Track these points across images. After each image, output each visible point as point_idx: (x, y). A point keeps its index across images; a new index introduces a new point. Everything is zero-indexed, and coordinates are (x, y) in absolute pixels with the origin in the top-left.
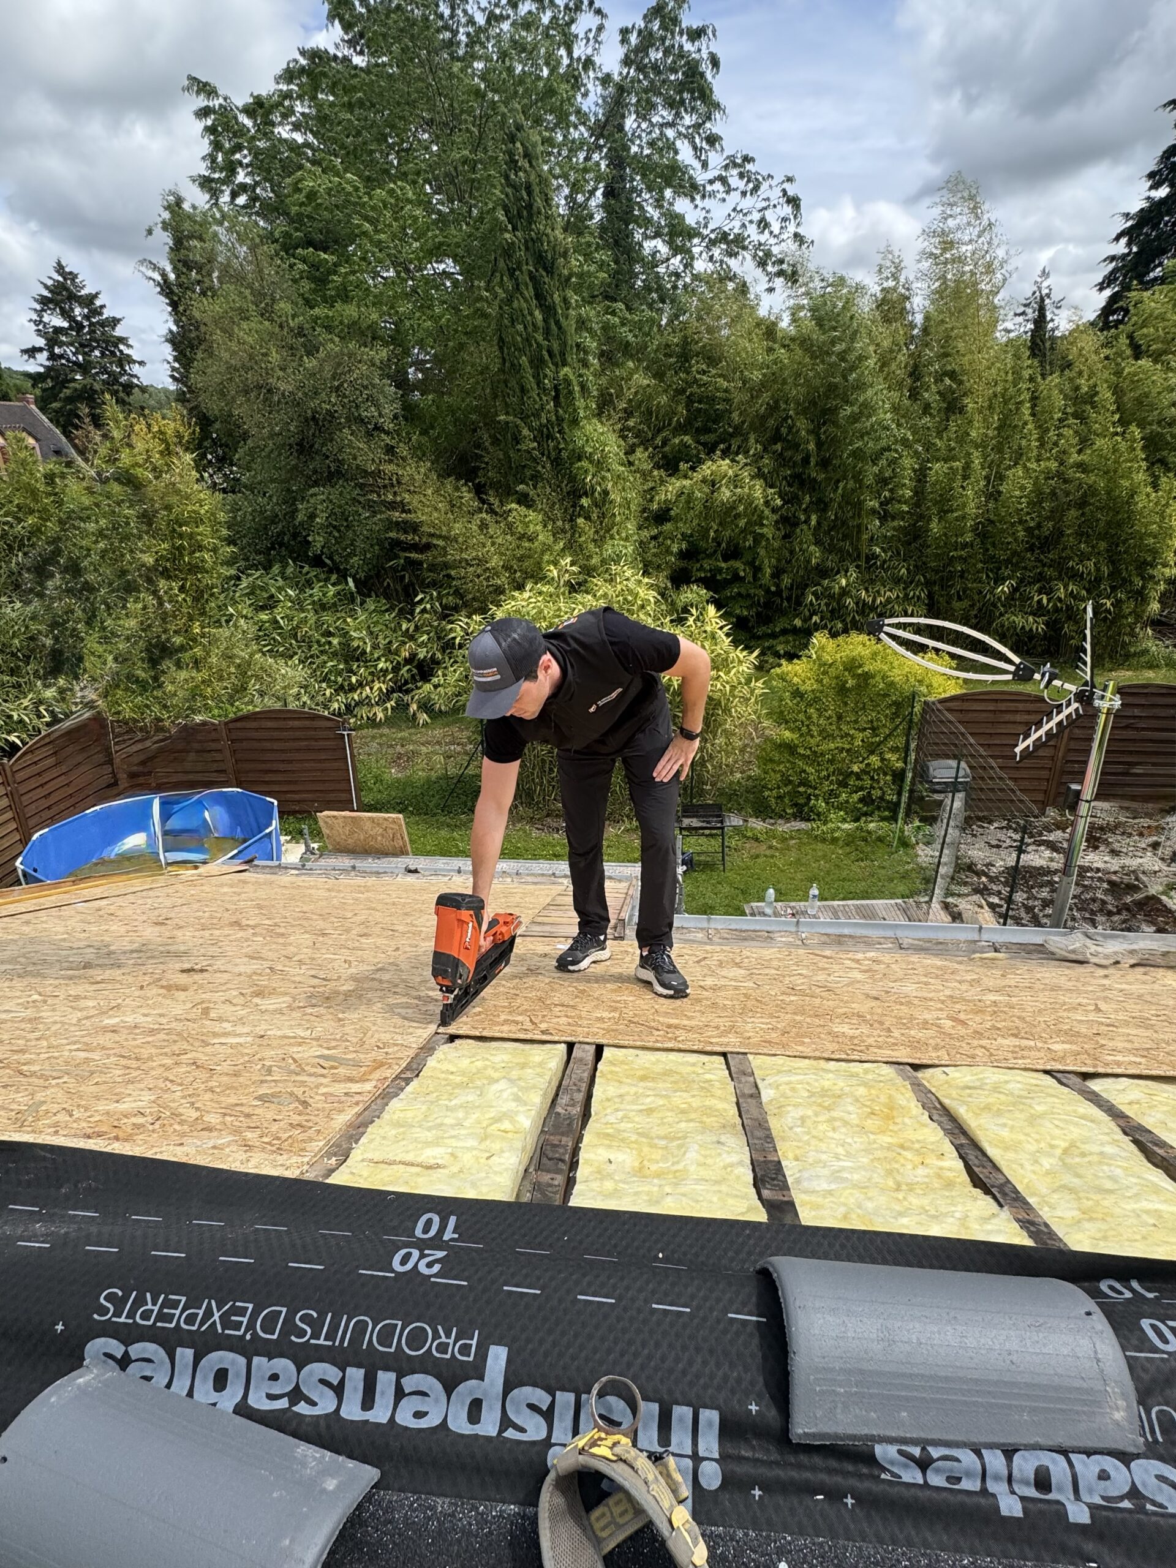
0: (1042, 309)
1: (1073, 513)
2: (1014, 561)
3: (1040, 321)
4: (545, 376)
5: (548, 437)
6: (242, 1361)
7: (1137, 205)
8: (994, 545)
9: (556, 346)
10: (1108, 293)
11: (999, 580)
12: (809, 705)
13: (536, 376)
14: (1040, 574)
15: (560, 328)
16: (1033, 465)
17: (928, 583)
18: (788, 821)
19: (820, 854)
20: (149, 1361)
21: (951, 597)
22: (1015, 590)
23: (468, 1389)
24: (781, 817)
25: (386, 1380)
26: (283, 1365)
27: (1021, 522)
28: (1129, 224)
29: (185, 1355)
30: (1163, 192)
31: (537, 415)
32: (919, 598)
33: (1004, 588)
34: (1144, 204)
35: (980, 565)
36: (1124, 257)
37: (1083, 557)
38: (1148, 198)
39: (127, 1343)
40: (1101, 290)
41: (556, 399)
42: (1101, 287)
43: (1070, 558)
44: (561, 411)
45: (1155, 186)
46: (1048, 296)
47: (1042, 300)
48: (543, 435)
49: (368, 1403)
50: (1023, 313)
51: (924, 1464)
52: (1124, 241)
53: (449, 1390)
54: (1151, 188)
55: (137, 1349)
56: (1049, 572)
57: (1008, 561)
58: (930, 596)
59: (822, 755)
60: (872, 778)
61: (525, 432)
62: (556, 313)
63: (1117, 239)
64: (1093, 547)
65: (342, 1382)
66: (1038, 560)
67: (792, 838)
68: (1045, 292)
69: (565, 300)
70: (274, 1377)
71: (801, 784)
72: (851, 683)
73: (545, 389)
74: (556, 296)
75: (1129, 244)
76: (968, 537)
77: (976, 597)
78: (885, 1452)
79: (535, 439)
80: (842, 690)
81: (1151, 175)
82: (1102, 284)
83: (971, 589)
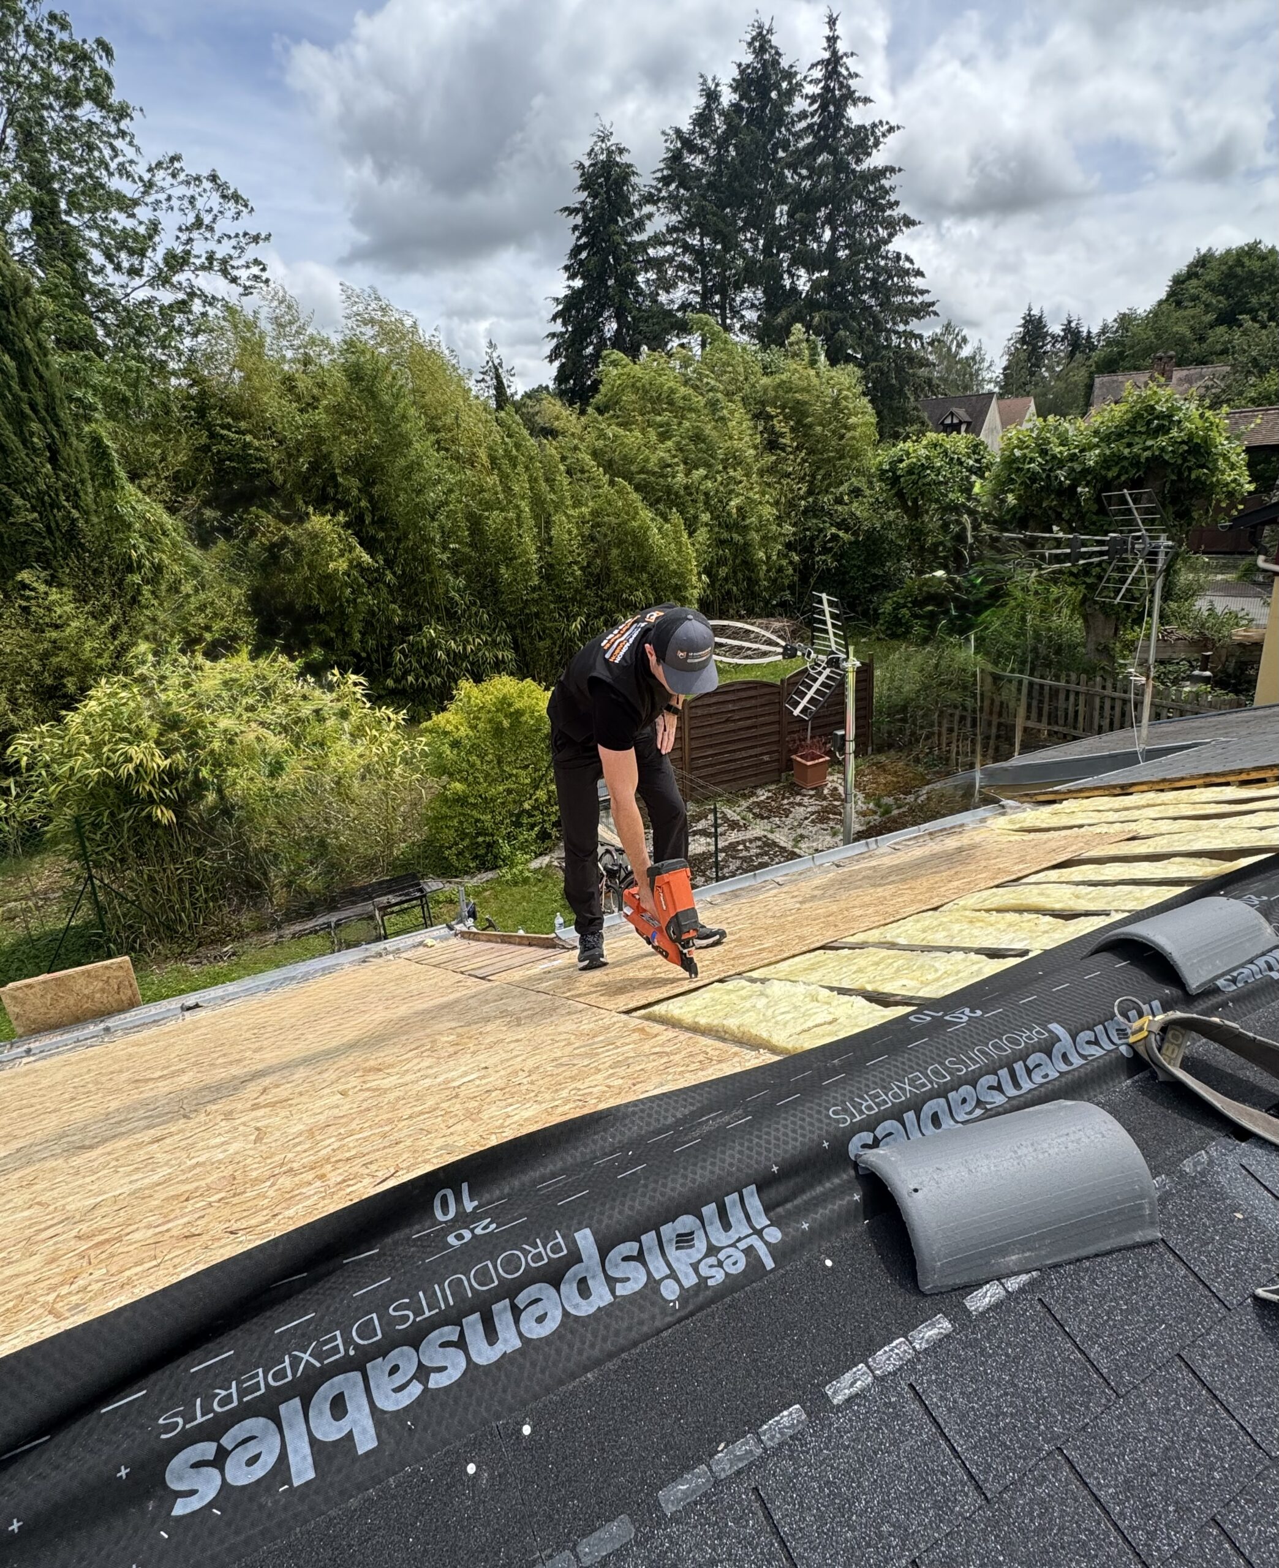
0: (498, 377)
1: (615, 552)
2: (578, 599)
3: (500, 387)
4: (32, 434)
5: (52, 506)
6: (942, 1101)
7: (563, 293)
8: (557, 585)
9: (39, 398)
10: (557, 364)
11: (570, 618)
12: (469, 753)
13: (20, 433)
14: (602, 608)
15: (41, 377)
16: (570, 512)
17: (510, 628)
18: (473, 875)
19: (518, 897)
20: (890, 1134)
21: (533, 639)
22: (584, 626)
23: (1057, 1050)
24: (466, 873)
25: (1019, 1066)
26: (966, 1090)
27: (576, 563)
28: (560, 307)
29: (910, 1116)
30: (578, 283)
31: (31, 479)
32: (505, 642)
33: (576, 625)
34: (568, 292)
35: (552, 606)
36: (562, 334)
37: (632, 589)
38: (569, 287)
39: (872, 1130)
40: (551, 361)
41: (53, 460)
42: (551, 358)
43: (623, 591)
44: (63, 475)
45: (572, 277)
46: (500, 364)
47: (497, 369)
48: (44, 504)
49: (1017, 1085)
50: (483, 380)
51: (1234, 981)
52: (559, 321)
53: (1049, 1054)
54: (569, 278)
55: (880, 1131)
56: (609, 605)
57: (573, 599)
58: (515, 640)
59: (493, 800)
60: (542, 813)
61: (18, 501)
62: (31, 361)
63: (554, 318)
64: (637, 579)
65: (999, 1082)
66: (597, 595)
67: (485, 890)
68: (497, 361)
69: (40, 345)
70: (964, 1101)
71: (478, 834)
72: (506, 724)
73: (35, 450)
74: (27, 340)
75: (564, 324)
76: (536, 581)
77: (555, 636)
78: (1221, 983)
79: (34, 509)
80: (498, 731)
81: (567, 268)
82: (550, 356)
83: (550, 629)
